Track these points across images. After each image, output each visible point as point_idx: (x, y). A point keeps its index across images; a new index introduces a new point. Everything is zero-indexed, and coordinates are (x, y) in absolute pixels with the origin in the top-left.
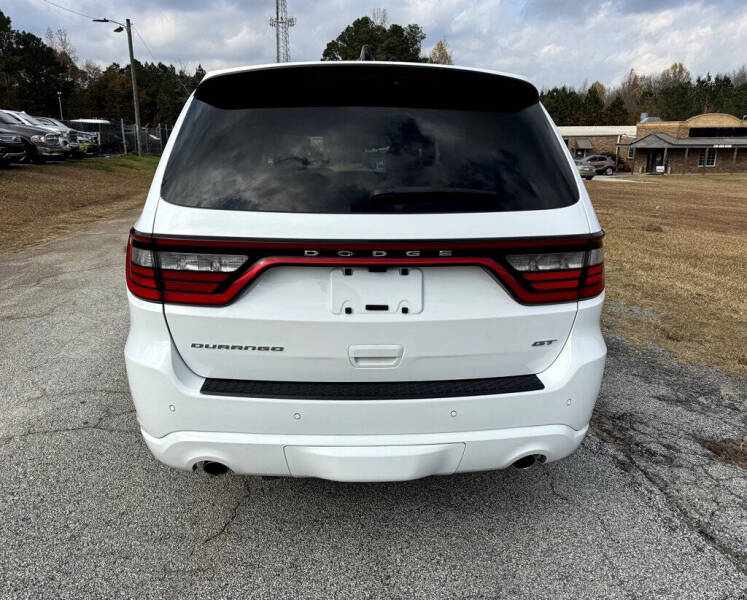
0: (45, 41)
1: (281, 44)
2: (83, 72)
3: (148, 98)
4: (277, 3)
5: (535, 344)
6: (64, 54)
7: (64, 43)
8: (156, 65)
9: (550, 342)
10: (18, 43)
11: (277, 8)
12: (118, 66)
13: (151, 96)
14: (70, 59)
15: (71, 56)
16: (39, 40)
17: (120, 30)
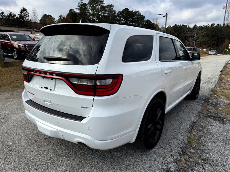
0: (152, 22)
1: (226, 14)
2: (161, 29)
3: (177, 35)
4: (227, 1)
5: (82, 107)
6: (157, 24)
7: (157, 22)
8: (182, 25)
9: (86, 108)
10: (145, 23)
11: (227, 2)
12: (170, 26)
13: (178, 34)
14: (158, 26)
15: (158, 25)
16: (150, 21)
17: (164, 16)
